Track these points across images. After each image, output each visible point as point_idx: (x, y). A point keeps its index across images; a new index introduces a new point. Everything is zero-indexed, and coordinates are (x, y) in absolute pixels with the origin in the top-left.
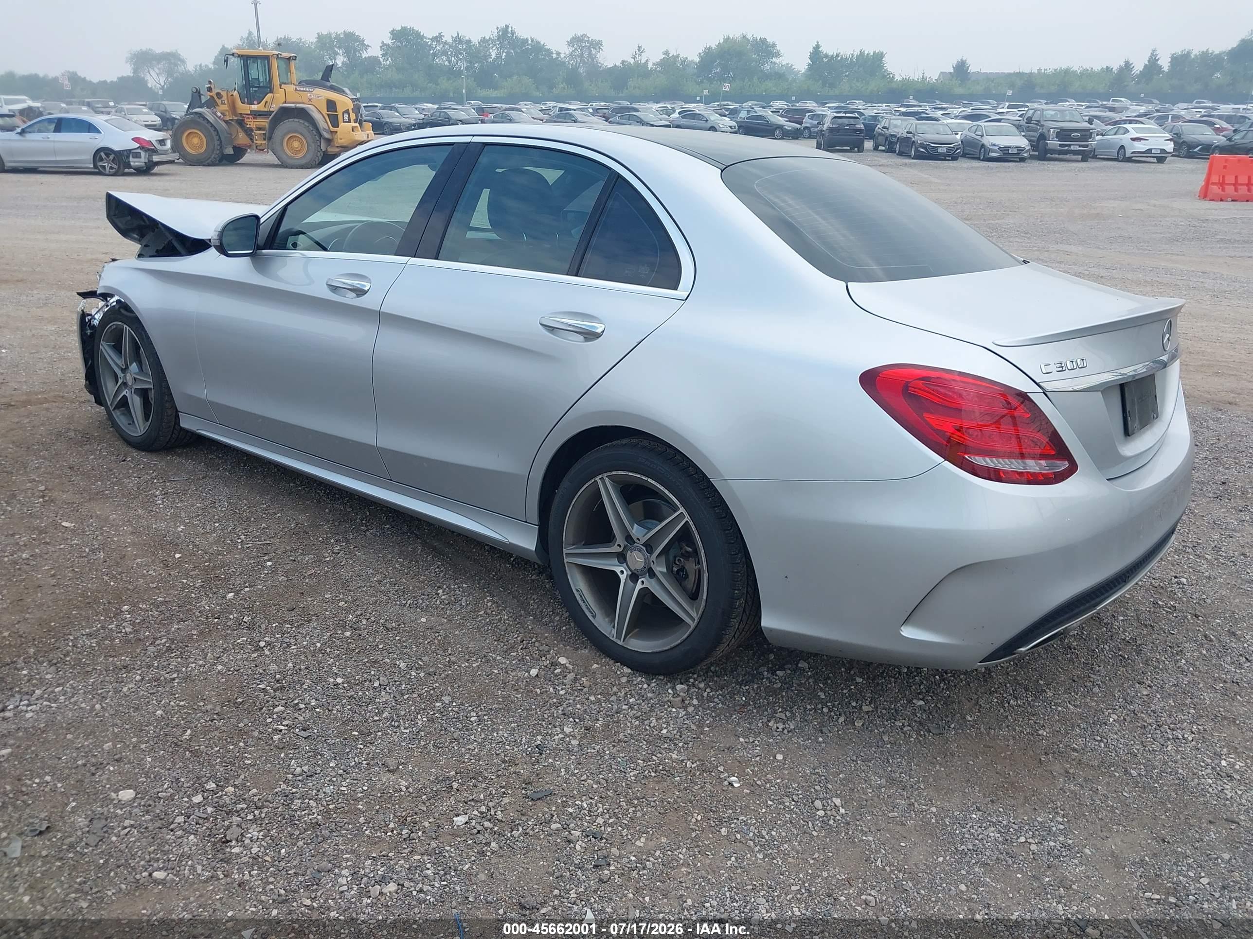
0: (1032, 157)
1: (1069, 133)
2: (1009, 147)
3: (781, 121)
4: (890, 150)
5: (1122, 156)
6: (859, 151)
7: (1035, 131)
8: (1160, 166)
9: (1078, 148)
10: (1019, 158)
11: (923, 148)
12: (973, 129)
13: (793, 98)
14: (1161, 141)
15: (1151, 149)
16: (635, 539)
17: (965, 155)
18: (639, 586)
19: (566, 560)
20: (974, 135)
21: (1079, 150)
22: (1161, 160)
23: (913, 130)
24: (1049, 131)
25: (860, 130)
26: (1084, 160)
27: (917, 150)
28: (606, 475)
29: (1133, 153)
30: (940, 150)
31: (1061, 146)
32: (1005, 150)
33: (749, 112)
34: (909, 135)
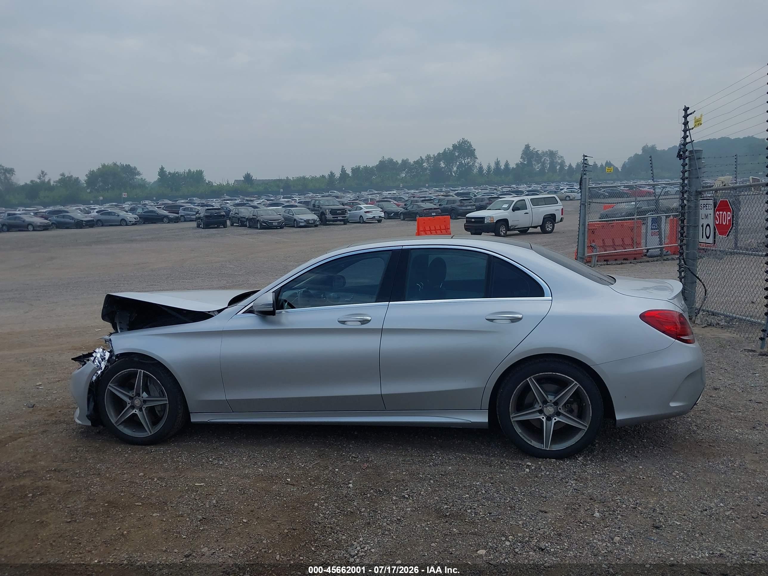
0: (320, 224)
1: (336, 211)
2: (309, 220)
3: (166, 213)
4: (243, 225)
5: (361, 221)
6: (224, 227)
7: (318, 210)
8: (379, 224)
9: (341, 218)
10: (314, 225)
11: (264, 223)
12: (286, 211)
13: (155, 198)
14: (378, 212)
15: (375, 217)
16: (549, 402)
17: (286, 225)
18: (554, 421)
19: (512, 420)
20: (289, 215)
21: (342, 219)
22: (379, 221)
23: (256, 214)
24: (326, 211)
25: (224, 216)
26: (345, 224)
27: (261, 225)
28: (532, 377)
29: (367, 219)
30: (274, 224)
31: (333, 217)
32: (307, 221)
33: (143, 209)
34: (254, 217)
